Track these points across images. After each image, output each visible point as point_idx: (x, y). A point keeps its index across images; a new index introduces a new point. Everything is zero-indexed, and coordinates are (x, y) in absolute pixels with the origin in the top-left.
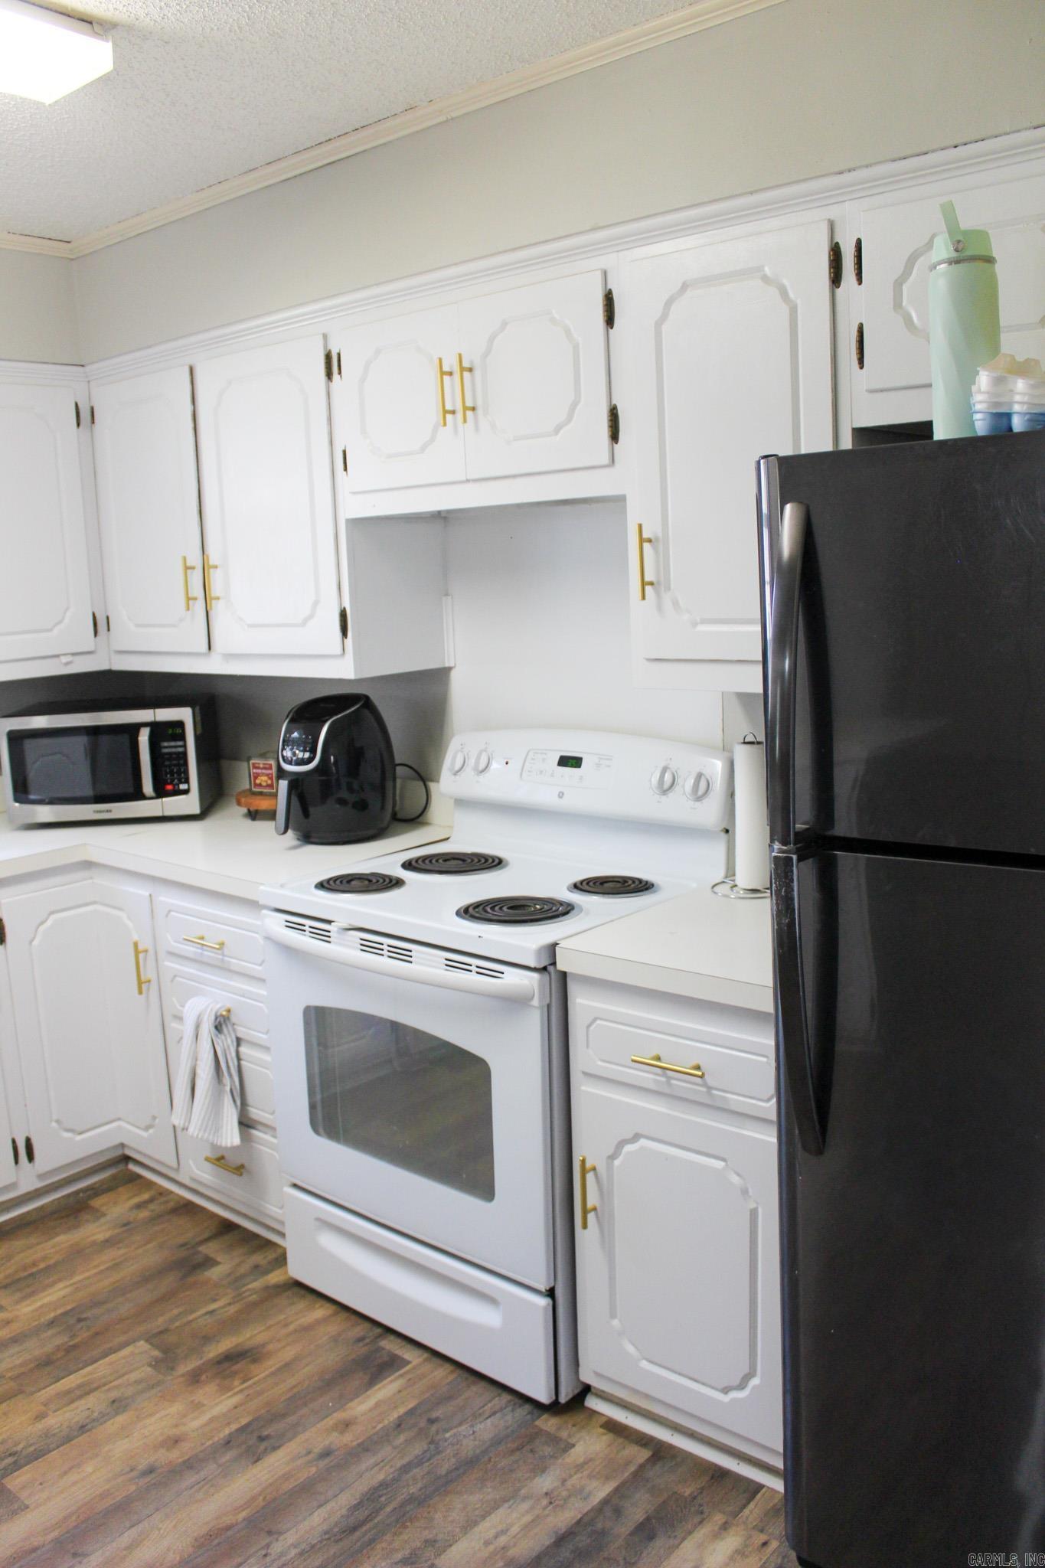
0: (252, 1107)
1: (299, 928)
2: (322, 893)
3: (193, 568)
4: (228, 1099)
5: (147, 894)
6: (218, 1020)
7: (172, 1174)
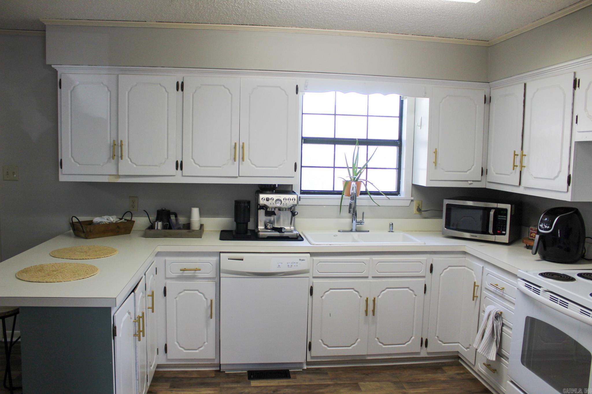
0: (503, 349)
1: (529, 287)
2: (541, 277)
3: (517, 155)
4: (494, 344)
5: (482, 266)
6: (497, 315)
7: (472, 367)
